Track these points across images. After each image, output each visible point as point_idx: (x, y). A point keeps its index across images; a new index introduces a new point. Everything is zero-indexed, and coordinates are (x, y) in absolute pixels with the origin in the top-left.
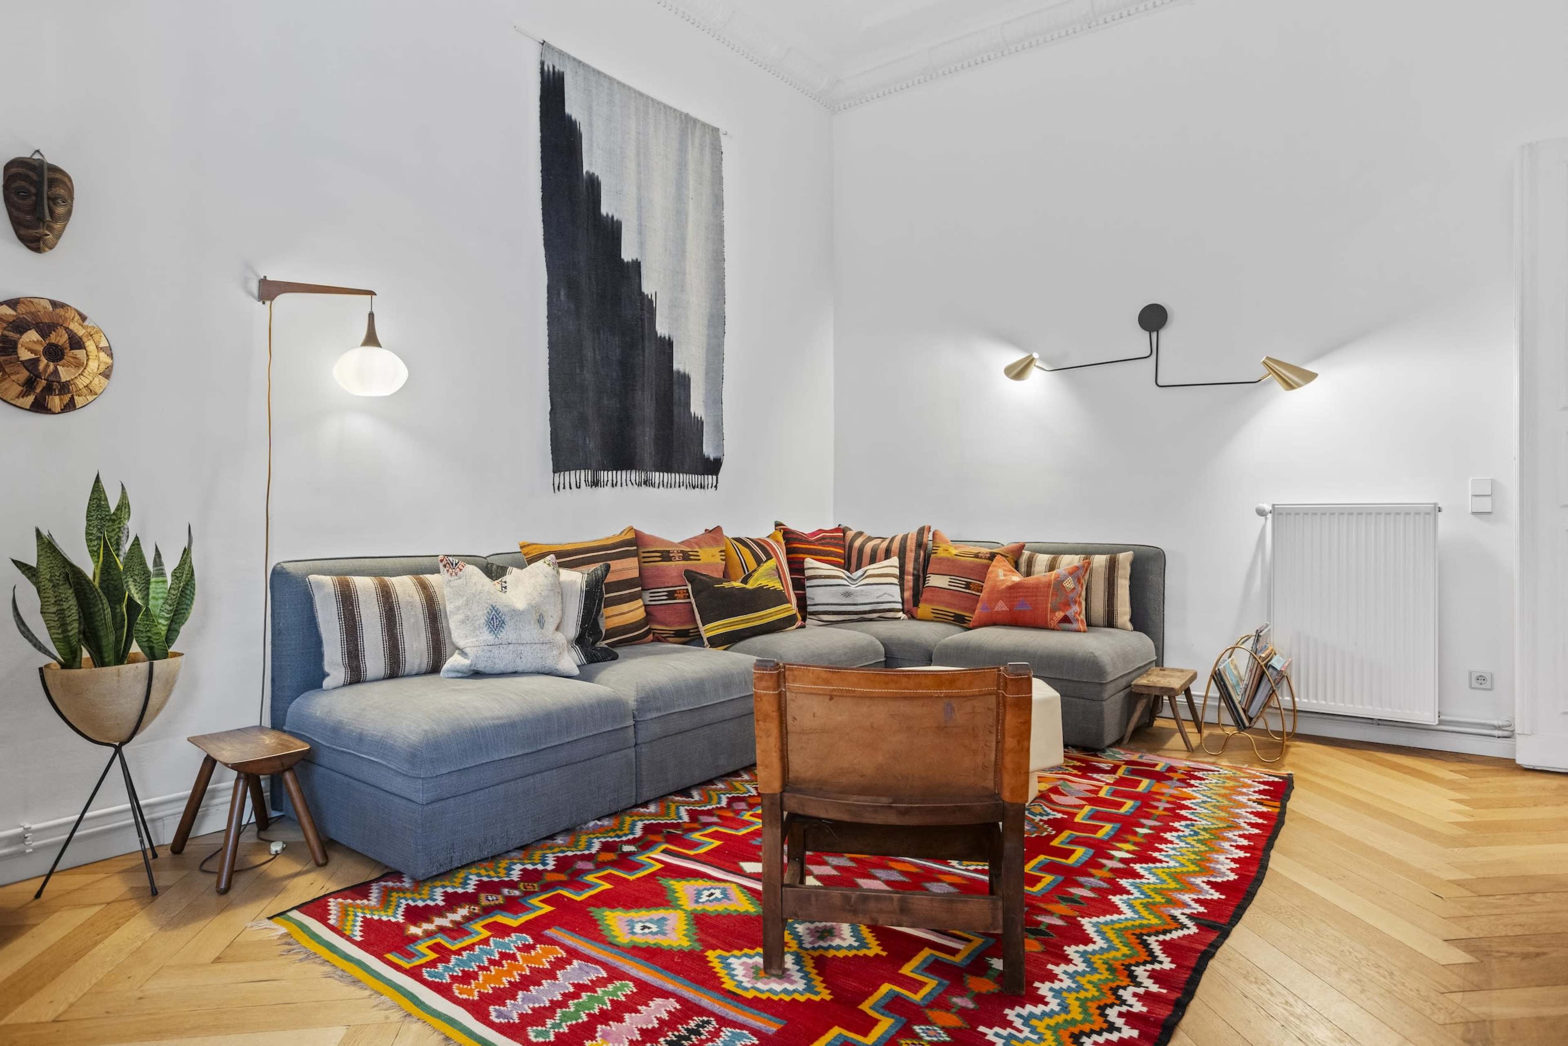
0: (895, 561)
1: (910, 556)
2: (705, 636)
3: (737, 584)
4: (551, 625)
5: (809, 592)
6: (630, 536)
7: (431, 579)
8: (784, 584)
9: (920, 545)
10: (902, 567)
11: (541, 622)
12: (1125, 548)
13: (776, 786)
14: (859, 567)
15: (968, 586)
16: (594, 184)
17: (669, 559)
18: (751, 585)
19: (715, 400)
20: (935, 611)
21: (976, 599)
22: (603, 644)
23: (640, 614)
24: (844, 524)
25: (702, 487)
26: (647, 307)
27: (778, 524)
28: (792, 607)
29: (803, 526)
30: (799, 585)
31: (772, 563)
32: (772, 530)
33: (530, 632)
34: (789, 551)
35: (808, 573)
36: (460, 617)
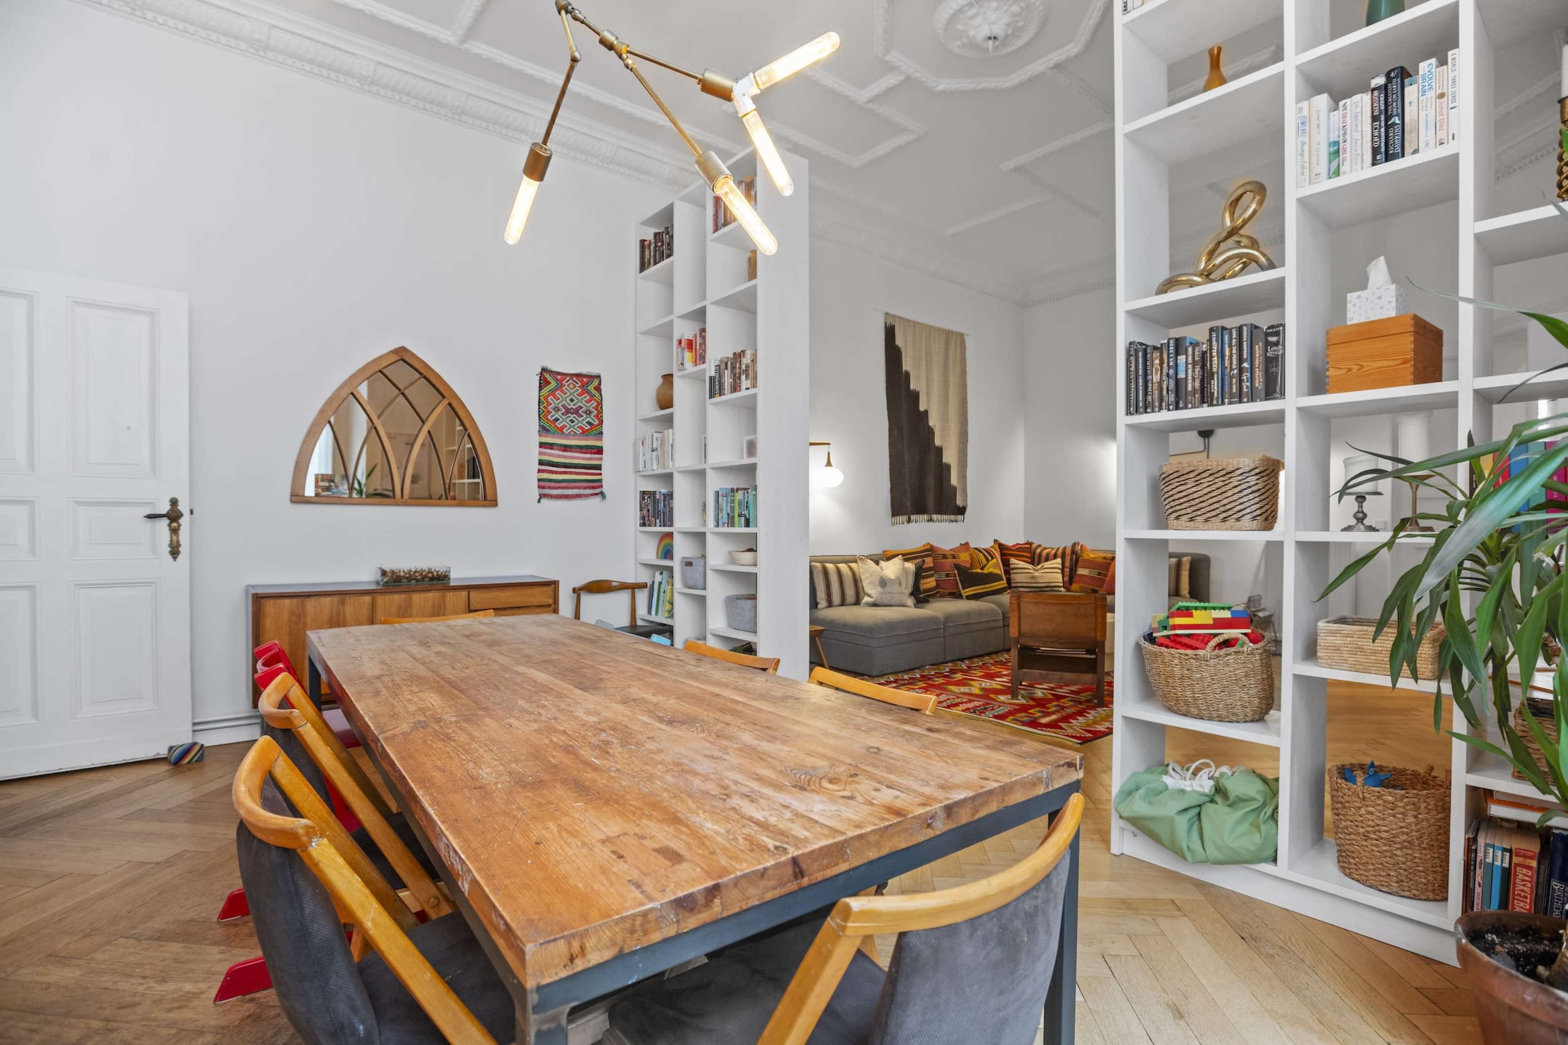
0: (1059, 560)
1: (1068, 558)
2: (964, 595)
3: (979, 571)
4: (904, 586)
5: (1012, 576)
6: (928, 547)
7: (853, 565)
8: (999, 571)
9: (1073, 552)
10: (1063, 564)
11: (900, 584)
12: (1186, 555)
13: (1016, 634)
14: (1039, 563)
15: (1099, 574)
16: (907, 375)
17: (946, 558)
18: (985, 571)
19: (963, 476)
20: (1081, 588)
21: (1103, 581)
22: (922, 596)
23: (934, 584)
24: (1031, 540)
25: (956, 521)
26: (930, 432)
27: (995, 541)
28: (1003, 583)
29: (1009, 541)
30: (1007, 572)
31: (994, 561)
32: (992, 544)
33: (896, 589)
34: (1002, 555)
35: (1012, 566)
36: (868, 581)
